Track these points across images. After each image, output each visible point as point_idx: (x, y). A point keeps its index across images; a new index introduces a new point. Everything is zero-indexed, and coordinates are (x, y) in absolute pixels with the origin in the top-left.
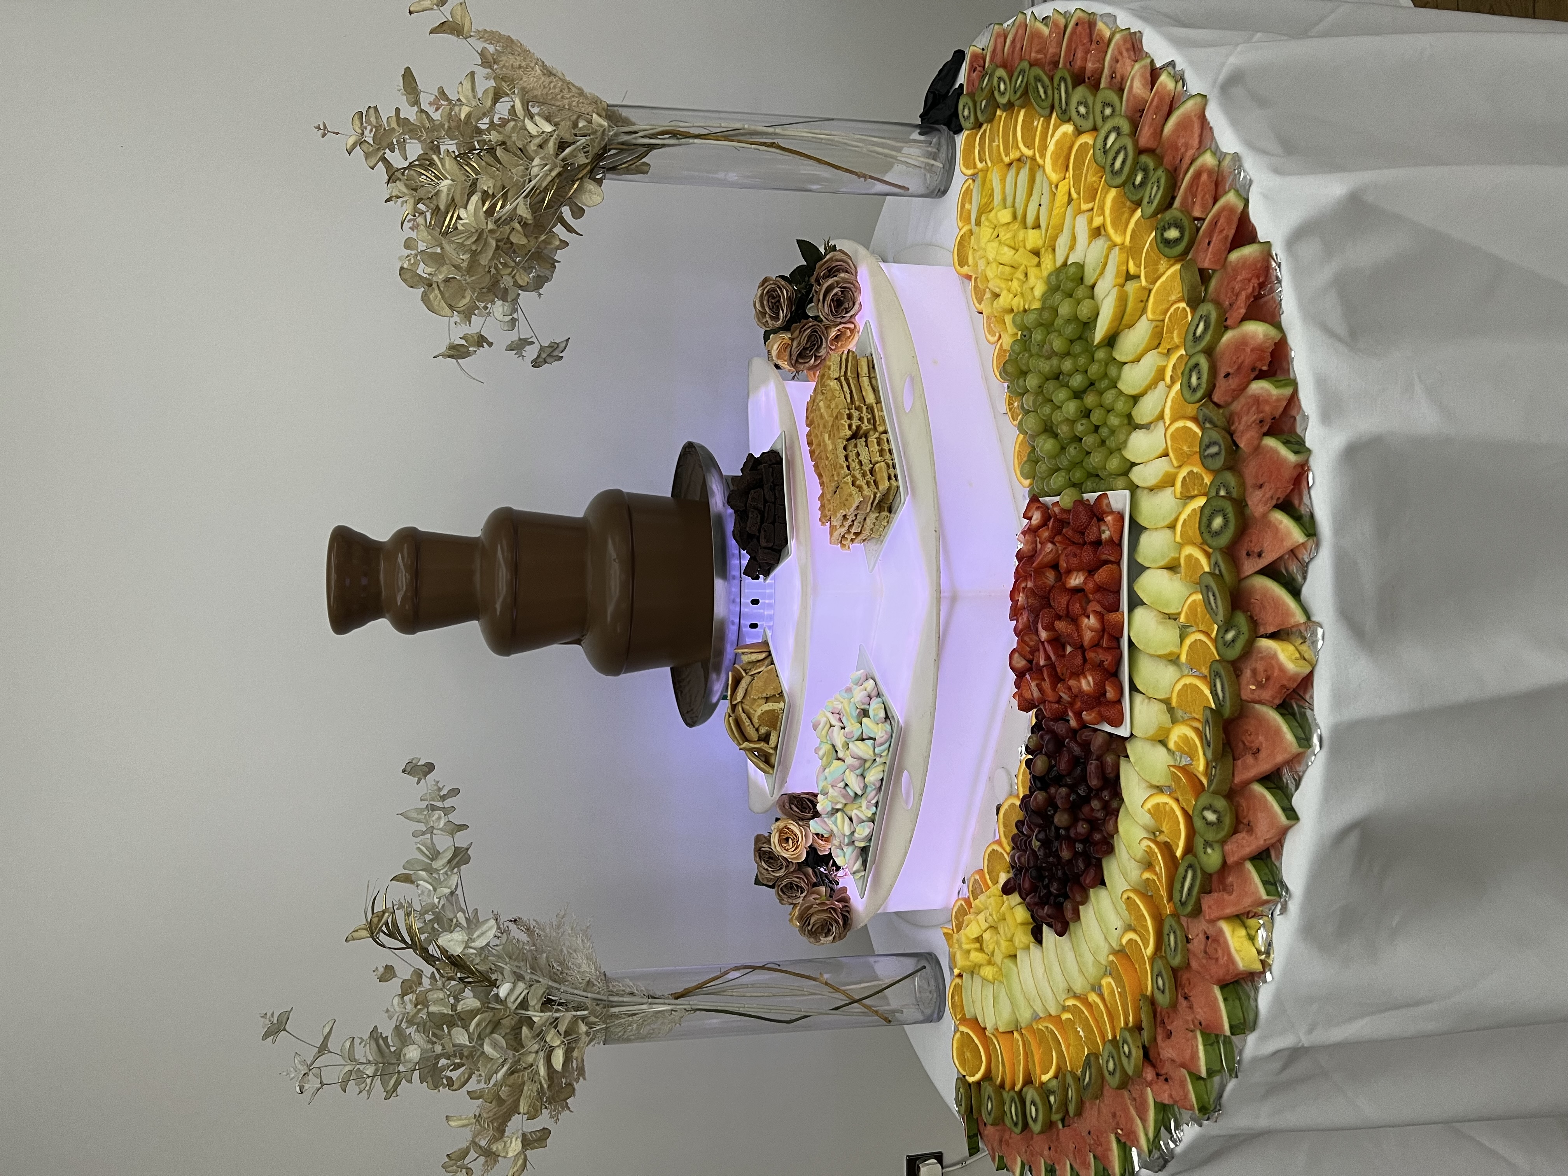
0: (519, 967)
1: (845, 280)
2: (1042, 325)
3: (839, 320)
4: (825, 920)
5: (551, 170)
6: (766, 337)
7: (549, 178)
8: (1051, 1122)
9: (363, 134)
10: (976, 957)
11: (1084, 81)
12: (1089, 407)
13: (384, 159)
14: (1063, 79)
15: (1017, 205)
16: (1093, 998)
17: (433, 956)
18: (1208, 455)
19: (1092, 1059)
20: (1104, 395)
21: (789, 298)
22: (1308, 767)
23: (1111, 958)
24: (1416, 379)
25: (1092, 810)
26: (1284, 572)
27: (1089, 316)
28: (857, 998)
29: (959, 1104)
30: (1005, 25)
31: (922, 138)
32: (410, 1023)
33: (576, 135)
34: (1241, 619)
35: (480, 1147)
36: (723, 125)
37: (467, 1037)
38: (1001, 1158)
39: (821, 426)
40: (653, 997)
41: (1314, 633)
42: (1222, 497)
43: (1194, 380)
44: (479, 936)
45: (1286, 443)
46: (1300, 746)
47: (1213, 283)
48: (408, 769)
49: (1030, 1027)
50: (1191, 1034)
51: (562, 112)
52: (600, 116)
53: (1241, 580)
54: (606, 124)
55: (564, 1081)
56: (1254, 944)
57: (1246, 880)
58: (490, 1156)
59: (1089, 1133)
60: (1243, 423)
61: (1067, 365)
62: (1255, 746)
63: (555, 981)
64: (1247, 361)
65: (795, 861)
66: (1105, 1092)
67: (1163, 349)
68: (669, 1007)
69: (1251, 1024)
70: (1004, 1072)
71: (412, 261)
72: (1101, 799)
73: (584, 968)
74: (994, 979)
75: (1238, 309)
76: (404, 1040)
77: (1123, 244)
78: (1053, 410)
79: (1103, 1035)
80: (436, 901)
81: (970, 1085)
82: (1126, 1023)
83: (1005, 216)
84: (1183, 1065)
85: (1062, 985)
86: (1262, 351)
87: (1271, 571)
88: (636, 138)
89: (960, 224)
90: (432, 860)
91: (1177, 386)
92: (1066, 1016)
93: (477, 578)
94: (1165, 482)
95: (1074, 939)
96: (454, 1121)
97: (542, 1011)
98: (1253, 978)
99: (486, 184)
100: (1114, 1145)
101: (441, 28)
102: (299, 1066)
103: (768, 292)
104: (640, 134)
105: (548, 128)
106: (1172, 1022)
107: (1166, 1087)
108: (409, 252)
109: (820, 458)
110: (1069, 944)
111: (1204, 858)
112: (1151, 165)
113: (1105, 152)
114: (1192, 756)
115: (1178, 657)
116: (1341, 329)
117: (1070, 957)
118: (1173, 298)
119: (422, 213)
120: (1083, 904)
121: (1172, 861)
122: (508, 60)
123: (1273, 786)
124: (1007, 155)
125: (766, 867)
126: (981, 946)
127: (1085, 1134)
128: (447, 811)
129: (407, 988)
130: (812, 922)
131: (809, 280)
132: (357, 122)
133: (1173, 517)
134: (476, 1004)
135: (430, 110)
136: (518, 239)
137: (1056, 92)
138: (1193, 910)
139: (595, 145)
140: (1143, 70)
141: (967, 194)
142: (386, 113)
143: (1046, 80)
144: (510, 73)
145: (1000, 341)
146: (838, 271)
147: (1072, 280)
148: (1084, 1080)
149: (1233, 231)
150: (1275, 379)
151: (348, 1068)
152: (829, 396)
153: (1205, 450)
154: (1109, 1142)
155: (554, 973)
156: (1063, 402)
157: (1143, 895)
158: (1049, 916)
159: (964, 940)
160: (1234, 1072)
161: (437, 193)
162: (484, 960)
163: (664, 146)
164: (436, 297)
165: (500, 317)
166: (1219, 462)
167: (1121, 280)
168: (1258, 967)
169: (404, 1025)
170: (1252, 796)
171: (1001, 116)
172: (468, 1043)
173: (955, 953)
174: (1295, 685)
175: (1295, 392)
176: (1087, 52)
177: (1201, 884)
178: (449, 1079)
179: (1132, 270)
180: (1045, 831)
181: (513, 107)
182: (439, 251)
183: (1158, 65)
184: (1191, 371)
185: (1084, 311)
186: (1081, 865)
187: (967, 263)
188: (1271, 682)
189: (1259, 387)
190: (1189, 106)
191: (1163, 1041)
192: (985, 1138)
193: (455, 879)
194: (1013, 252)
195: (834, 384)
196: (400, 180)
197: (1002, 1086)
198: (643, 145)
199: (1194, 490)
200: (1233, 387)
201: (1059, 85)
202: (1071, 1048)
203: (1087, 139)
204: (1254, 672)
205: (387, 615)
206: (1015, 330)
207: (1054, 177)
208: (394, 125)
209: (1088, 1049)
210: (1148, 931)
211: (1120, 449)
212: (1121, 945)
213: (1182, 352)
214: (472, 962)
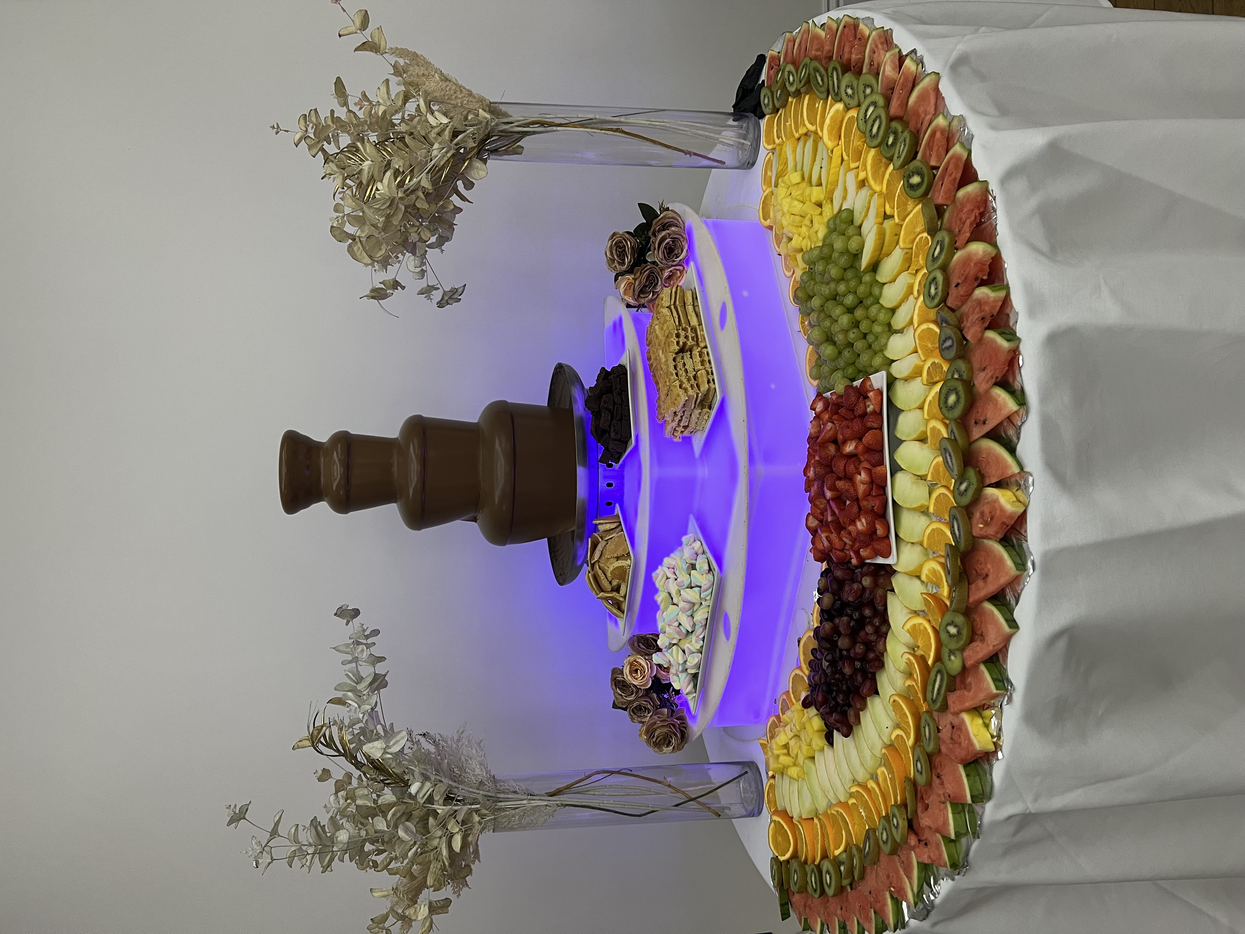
0: (426, 770)
1: (675, 233)
2: (823, 258)
3: (670, 263)
4: (666, 733)
5: (447, 152)
6: (616, 279)
7: (446, 159)
8: (842, 887)
9: (306, 131)
10: (784, 760)
11: (851, 70)
12: (858, 319)
13: (323, 150)
14: (835, 68)
15: (805, 169)
16: (871, 784)
17: (361, 762)
18: (945, 348)
19: (871, 834)
20: (869, 310)
21: (632, 248)
22: (1024, 586)
23: (884, 751)
24: (1102, 282)
25: (867, 634)
26: (1004, 436)
27: (857, 249)
28: (693, 796)
29: (773, 879)
30: (794, 33)
31: (736, 123)
32: (343, 816)
33: (466, 125)
34: (971, 473)
35: (397, 913)
36: (579, 116)
37: (385, 824)
38: (806, 920)
39: (657, 344)
40: (531, 795)
41: (1026, 481)
42: (956, 379)
43: (933, 291)
44: (394, 744)
45: (1001, 334)
46: (1017, 570)
47: (947, 215)
48: (338, 613)
49: (825, 814)
50: (943, 805)
51: (456, 109)
52: (485, 111)
53: (971, 444)
54: (489, 116)
55: (464, 864)
56: (988, 730)
57: (981, 679)
58: (406, 920)
59: (870, 893)
60: (969, 322)
61: (842, 288)
62: (984, 572)
63: (455, 782)
64: (972, 273)
65: (642, 688)
66: (881, 858)
67: (912, 270)
68: (545, 803)
69: (988, 795)
70: (807, 851)
71: (340, 222)
72: (873, 625)
73: (478, 771)
74: (799, 777)
75: (964, 233)
76: (338, 827)
77: (881, 191)
78: (832, 323)
79: (879, 813)
80: (361, 716)
81: (781, 863)
82: (896, 801)
83: (795, 177)
84: (937, 831)
85: (849, 777)
86: (982, 264)
87: (994, 435)
88: (512, 127)
89: (764, 188)
90: (357, 683)
91: (921, 298)
92: (852, 801)
93: (395, 469)
94: (916, 373)
95: (856, 739)
96: (376, 892)
97: (444, 805)
98: (988, 757)
99: (397, 163)
100: (889, 901)
101: (363, 47)
102: (255, 847)
103: (616, 243)
104: (516, 124)
105: (445, 120)
106: (929, 796)
107: (926, 850)
108: (338, 214)
109: (657, 370)
110: (853, 744)
111: (949, 665)
112: (900, 129)
113: (865, 122)
114: (938, 585)
115: (928, 508)
116: (1044, 247)
117: (854, 753)
118: (918, 230)
119: (350, 187)
120: (862, 711)
121: (926, 669)
122: (415, 70)
123: (999, 603)
124: (797, 131)
125: (620, 693)
126: (788, 751)
127: (867, 893)
128: (368, 646)
129: (339, 786)
130: (656, 735)
131: (648, 234)
132: (302, 121)
133: (922, 400)
134: (394, 799)
135: (355, 109)
136: (422, 204)
137: (830, 79)
138: (941, 705)
139: (481, 132)
140: (892, 57)
141: (769, 164)
142: (324, 114)
143: (823, 72)
144: (415, 80)
145: (795, 275)
146: (670, 226)
147: (845, 223)
148: (865, 849)
149: (959, 175)
150: (992, 285)
151: (293, 849)
152: (662, 320)
153: (943, 344)
154: (885, 899)
155: (454, 776)
156: (839, 316)
157: (906, 698)
158: (837, 721)
159: (774, 747)
160: (976, 835)
161: (360, 172)
162: (399, 764)
163: (534, 133)
164: (359, 248)
165: (412, 269)
166: (952, 353)
167: (880, 220)
168: (992, 748)
169: (338, 817)
170: (983, 613)
171: (792, 102)
172: (386, 829)
173: (769, 759)
174: (1012, 523)
175: (1008, 295)
176: (852, 47)
177: (947, 684)
178: (375, 862)
179: (888, 212)
180: (832, 654)
181: (418, 105)
182: (361, 214)
183: (904, 53)
184: (930, 283)
185: (853, 245)
186: (859, 678)
187: (769, 217)
188: (995, 520)
189: (982, 292)
190: (925, 83)
191: (922, 812)
192: (794, 906)
193: (374, 698)
194: (802, 204)
195: (666, 311)
196: (332, 162)
197: (806, 862)
198: (518, 132)
199: (936, 377)
200: (962, 293)
201: (832, 74)
202: (856, 826)
203: (853, 113)
204: (982, 514)
205: (325, 499)
206: (805, 266)
207: (830, 144)
208: (330, 123)
209: (869, 826)
210: (909, 726)
211: (882, 351)
212: (891, 740)
213: (925, 271)
214: (390, 766)
